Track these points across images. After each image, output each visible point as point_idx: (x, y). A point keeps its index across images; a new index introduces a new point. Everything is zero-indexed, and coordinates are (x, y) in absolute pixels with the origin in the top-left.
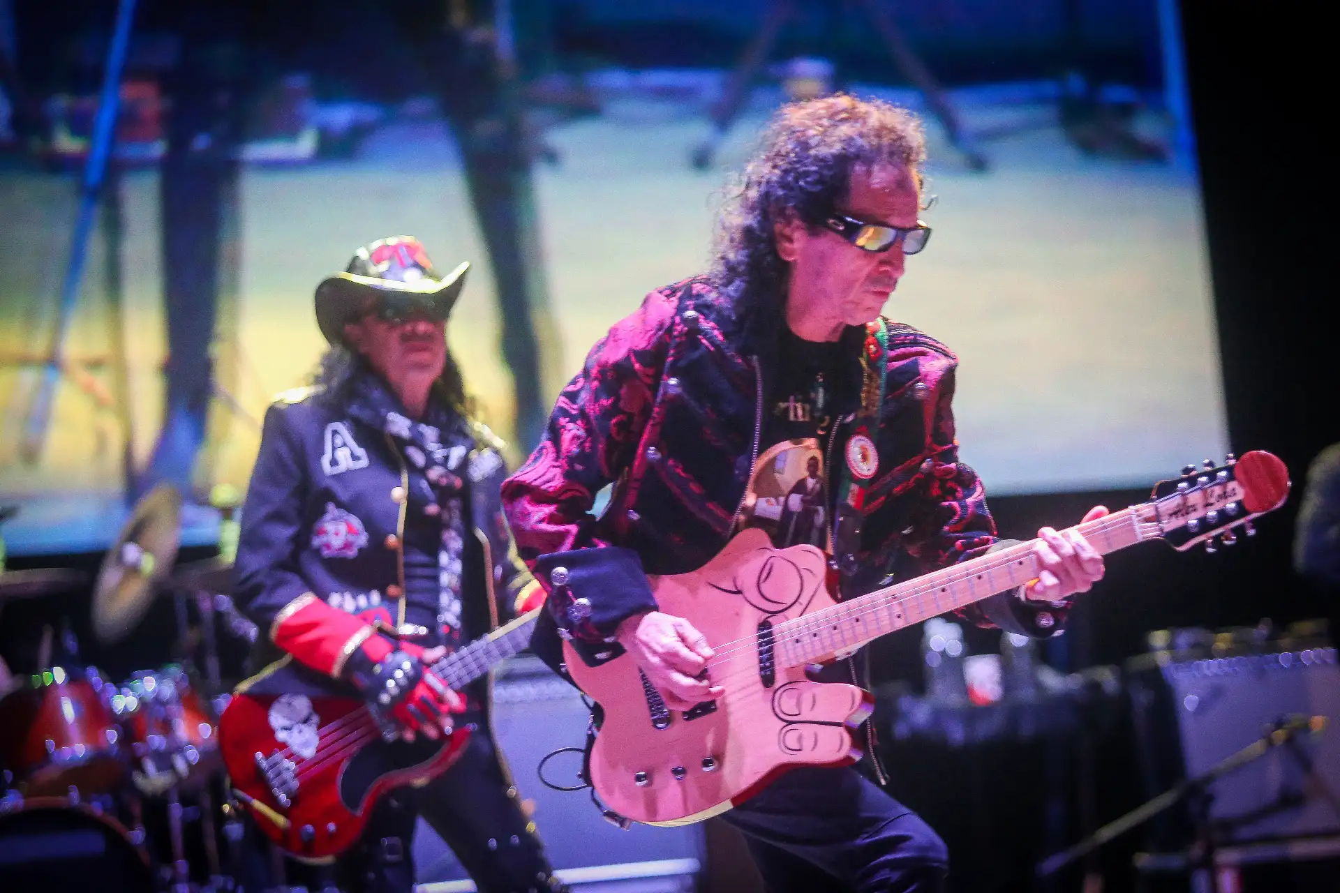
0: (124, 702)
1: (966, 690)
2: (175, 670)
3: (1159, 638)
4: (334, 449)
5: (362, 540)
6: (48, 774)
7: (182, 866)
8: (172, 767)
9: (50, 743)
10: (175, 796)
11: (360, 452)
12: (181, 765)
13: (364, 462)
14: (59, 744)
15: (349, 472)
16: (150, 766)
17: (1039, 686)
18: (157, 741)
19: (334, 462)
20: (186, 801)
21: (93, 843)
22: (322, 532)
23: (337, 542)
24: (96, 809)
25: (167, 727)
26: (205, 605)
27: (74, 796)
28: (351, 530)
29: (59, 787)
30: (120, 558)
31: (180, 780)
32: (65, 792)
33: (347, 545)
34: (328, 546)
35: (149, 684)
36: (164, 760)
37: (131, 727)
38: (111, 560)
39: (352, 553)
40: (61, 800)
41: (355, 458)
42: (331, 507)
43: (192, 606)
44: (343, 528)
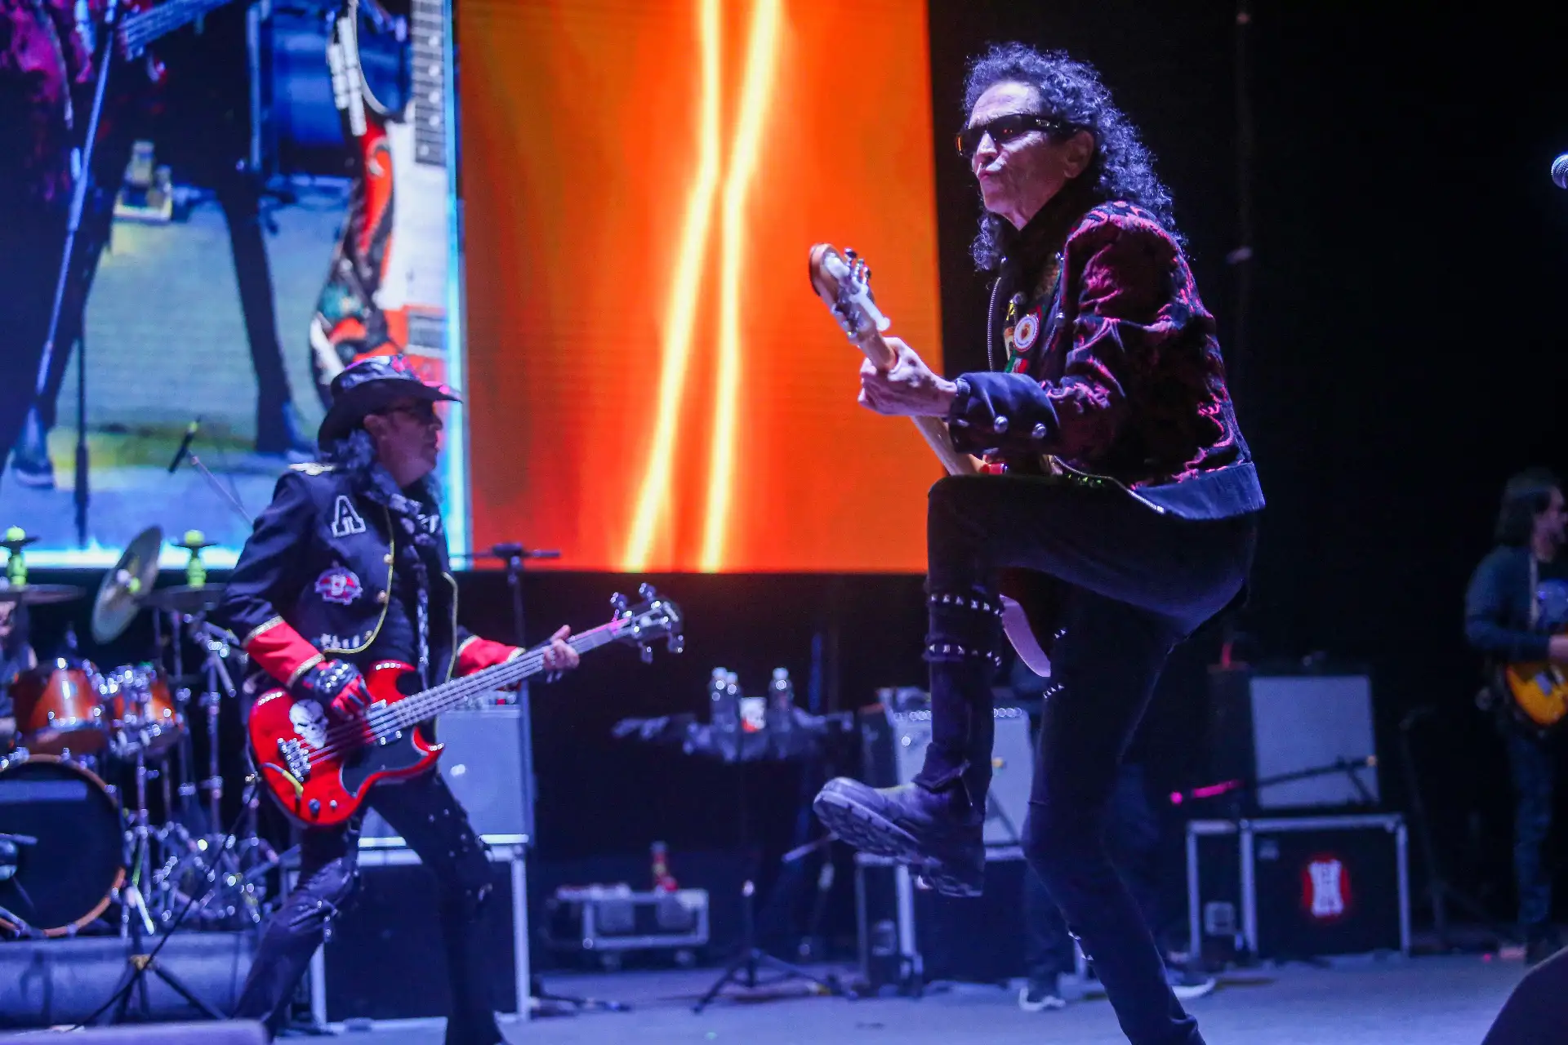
0: (110, 687)
1: (741, 722)
2: (148, 667)
3: (885, 694)
4: (342, 517)
5: (358, 592)
6: (47, 737)
7: (144, 812)
8: (139, 740)
9: (52, 715)
10: (141, 761)
11: (360, 520)
12: (145, 737)
13: (363, 529)
14: (57, 716)
15: (351, 535)
16: (122, 737)
17: (795, 723)
18: (131, 718)
19: (341, 528)
20: (149, 764)
21: (79, 791)
22: (327, 581)
23: (336, 591)
24: (83, 766)
25: (139, 708)
26: (175, 617)
27: (67, 754)
28: (350, 583)
29: (55, 747)
30: (115, 580)
31: (144, 748)
32: (60, 753)
33: (345, 595)
34: (328, 593)
35: (128, 675)
36: (133, 732)
37: (111, 707)
38: (108, 579)
39: (347, 601)
40: (57, 758)
41: (357, 525)
42: (335, 564)
43: (165, 616)
44: (343, 581)
